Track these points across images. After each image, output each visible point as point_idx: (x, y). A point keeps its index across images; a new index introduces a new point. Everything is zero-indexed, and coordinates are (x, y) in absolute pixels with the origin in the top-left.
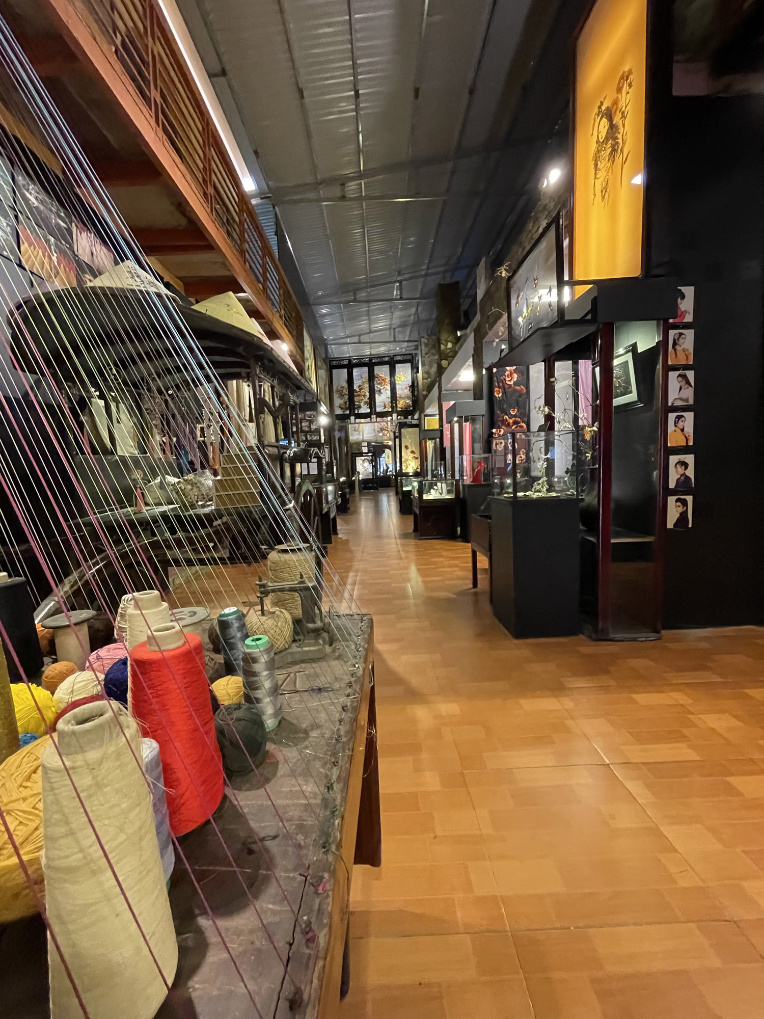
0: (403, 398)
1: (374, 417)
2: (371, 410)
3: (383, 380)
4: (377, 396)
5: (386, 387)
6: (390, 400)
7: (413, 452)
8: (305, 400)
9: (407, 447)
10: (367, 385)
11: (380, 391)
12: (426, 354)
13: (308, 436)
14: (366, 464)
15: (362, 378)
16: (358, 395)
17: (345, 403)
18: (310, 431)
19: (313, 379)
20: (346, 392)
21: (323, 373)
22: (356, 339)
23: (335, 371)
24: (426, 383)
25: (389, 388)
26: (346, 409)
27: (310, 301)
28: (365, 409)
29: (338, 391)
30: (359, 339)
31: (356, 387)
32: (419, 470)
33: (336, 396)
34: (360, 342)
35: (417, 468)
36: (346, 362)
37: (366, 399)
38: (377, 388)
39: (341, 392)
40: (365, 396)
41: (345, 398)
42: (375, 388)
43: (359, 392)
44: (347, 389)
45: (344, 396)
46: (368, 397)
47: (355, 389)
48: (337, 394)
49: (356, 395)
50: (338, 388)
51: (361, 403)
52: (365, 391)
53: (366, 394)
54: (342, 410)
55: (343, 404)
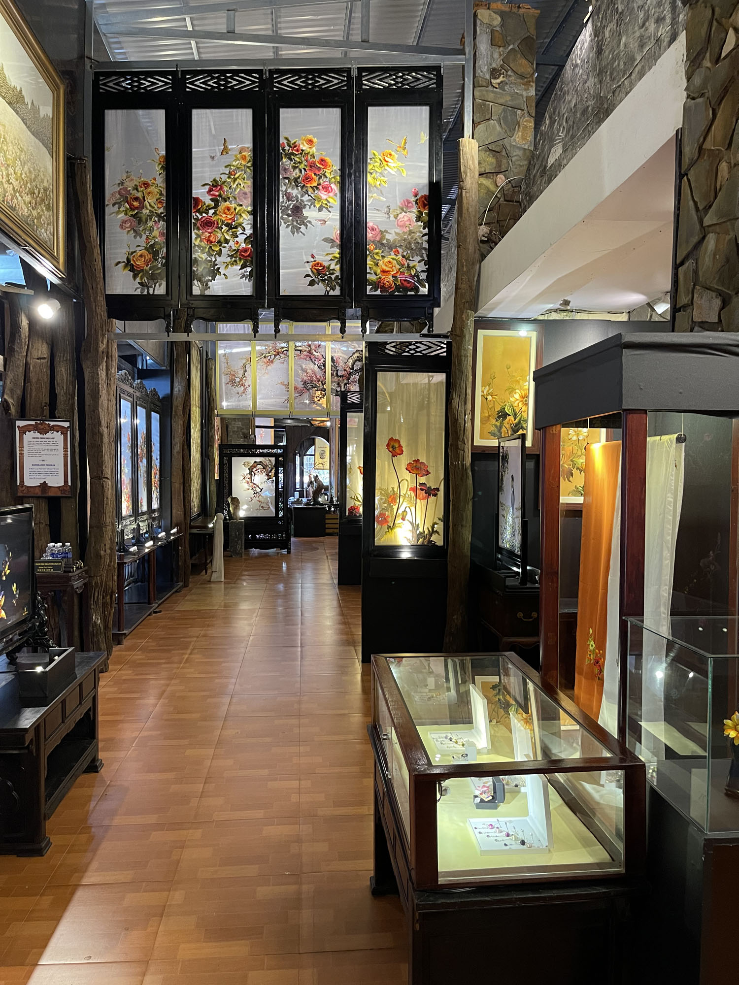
0: (391, 247)
1: (266, 314)
2: (259, 286)
3: (312, 166)
4: (284, 231)
5: (323, 195)
6: (336, 252)
7: (416, 467)
9: (395, 448)
10: (244, 185)
11: (297, 210)
12: (494, 73)
14: (260, 478)
15: (225, 151)
16: (208, 224)
17: (152, 249)
20: (156, 203)
23: (114, 119)
24: (490, 193)
25: (336, 202)
26: (154, 278)
31: (199, 191)
32: (438, 539)
35: (433, 532)
36: (160, 84)
37: (241, 241)
38: (289, 197)
39: (136, 204)
40: (236, 227)
41: (151, 230)
42: (281, 200)
43: (211, 212)
44: (161, 194)
45: (150, 224)
46: (249, 231)
47: (194, 196)
48: (118, 212)
49: (197, 219)
50: (125, 189)
51: (219, 253)
52: (238, 208)
53: (241, 220)
54: (138, 280)
55: (141, 256)
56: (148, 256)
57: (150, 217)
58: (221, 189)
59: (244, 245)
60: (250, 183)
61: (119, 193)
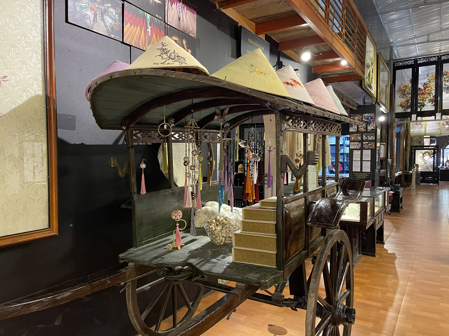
1: (438, 115)
2: (436, 108)
8: (364, 103)
10: (433, 84)
11: (448, 88)
13: (364, 137)
14: (427, 157)
15: (428, 76)
16: (423, 94)
17: (407, 101)
18: (367, 132)
19: (374, 85)
20: (409, 90)
21: (385, 75)
22: (425, 39)
23: (398, 72)
26: (407, 108)
27: (378, 10)
28: (429, 107)
29: (400, 90)
30: (428, 38)
31: (420, 86)
33: (397, 95)
34: (428, 41)
36: (411, 62)
38: (445, 85)
39: (403, 91)
40: (430, 94)
41: (407, 96)
42: (443, 86)
43: (423, 91)
44: (410, 88)
45: (407, 95)
46: (434, 94)
47: (419, 87)
48: (398, 94)
49: (420, 93)
50: (400, 88)
51: (425, 100)
52: (431, 89)
53: (432, 92)
54: (403, 109)
55: (404, 103)
56: (406, 103)
57: (407, 94)
58: (427, 85)
59: (432, 98)
60: (434, 83)
61: (399, 89)
